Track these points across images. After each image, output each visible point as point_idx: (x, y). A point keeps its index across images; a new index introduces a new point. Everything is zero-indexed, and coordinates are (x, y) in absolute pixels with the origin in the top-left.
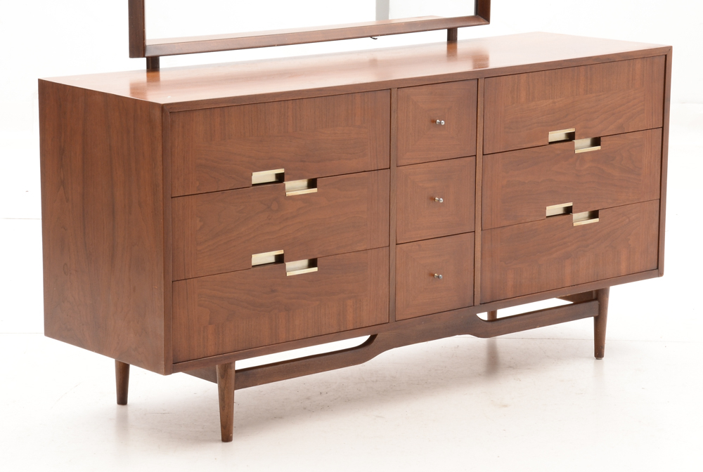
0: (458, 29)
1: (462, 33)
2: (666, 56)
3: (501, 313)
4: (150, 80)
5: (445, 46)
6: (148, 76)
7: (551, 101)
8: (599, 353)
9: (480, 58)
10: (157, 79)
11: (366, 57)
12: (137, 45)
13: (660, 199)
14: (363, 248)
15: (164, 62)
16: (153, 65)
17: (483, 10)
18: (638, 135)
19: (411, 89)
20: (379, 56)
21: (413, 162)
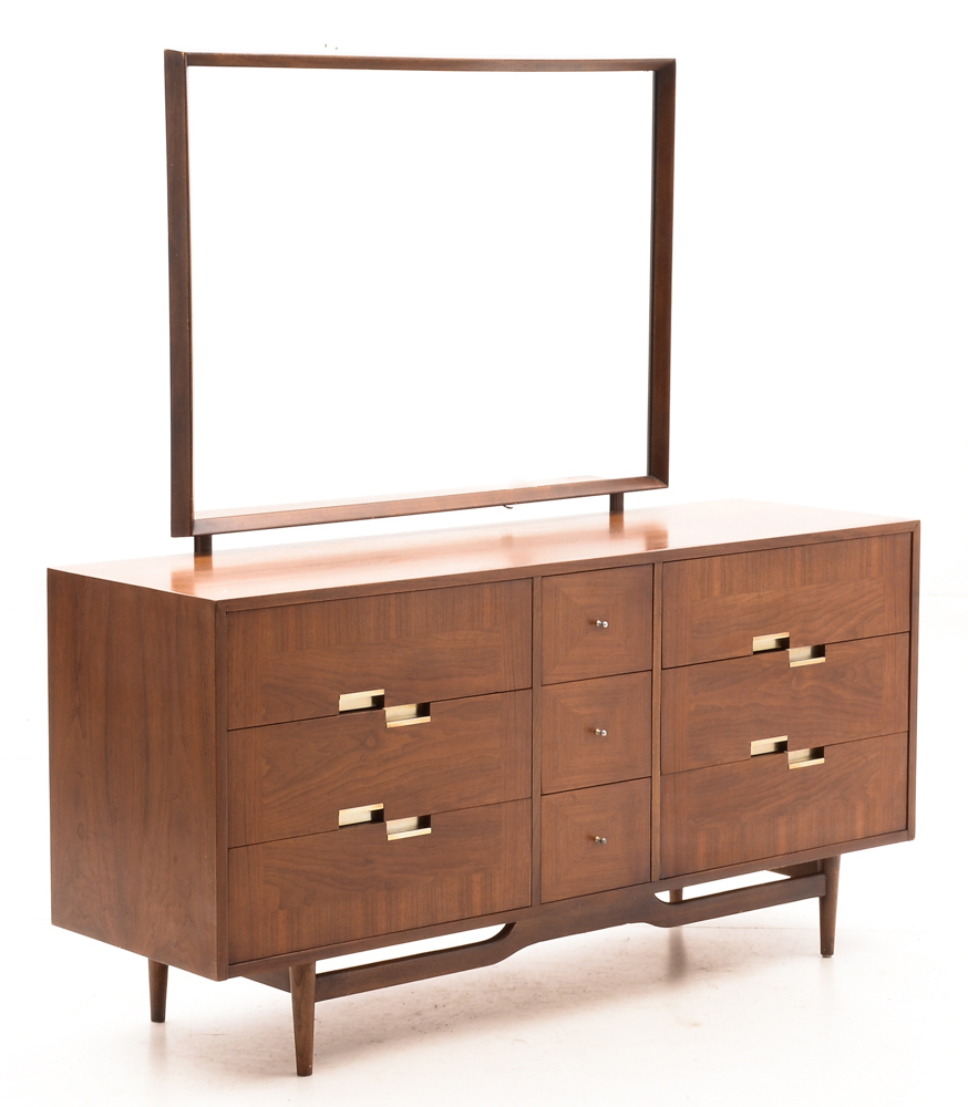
0: (625, 494)
1: (631, 500)
2: (912, 533)
3: (690, 892)
4: (198, 567)
5: (606, 519)
6: (196, 562)
7: (755, 594)
8: (827, 949)
9: (655, 535)
10: (208, 566)
11: (498, 534)
12: (182, 521)
13: (908, 732)
14: (495, 800)
15: (218, 543)
16: (203, 547)
17: (658, 469)
18: (876, 643)
19: (561, 578)
20: (516, 532)
21: (564, 679)
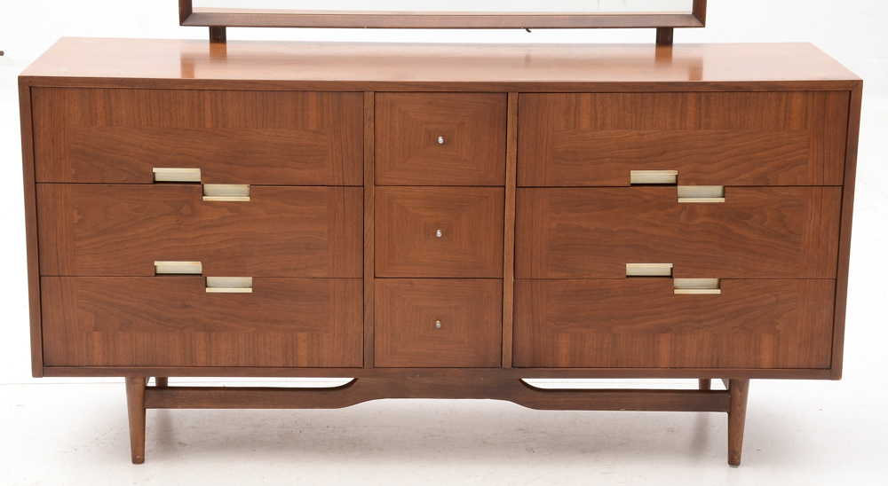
2: (851, 92)
4: (213, 52)
6: (212, 49)
7: (635, 132)
13: (836, 280)
14: (322, 275)
16: (218, 35)
18: (795, 192)
19: (396, 96)
21: (400, 182)
